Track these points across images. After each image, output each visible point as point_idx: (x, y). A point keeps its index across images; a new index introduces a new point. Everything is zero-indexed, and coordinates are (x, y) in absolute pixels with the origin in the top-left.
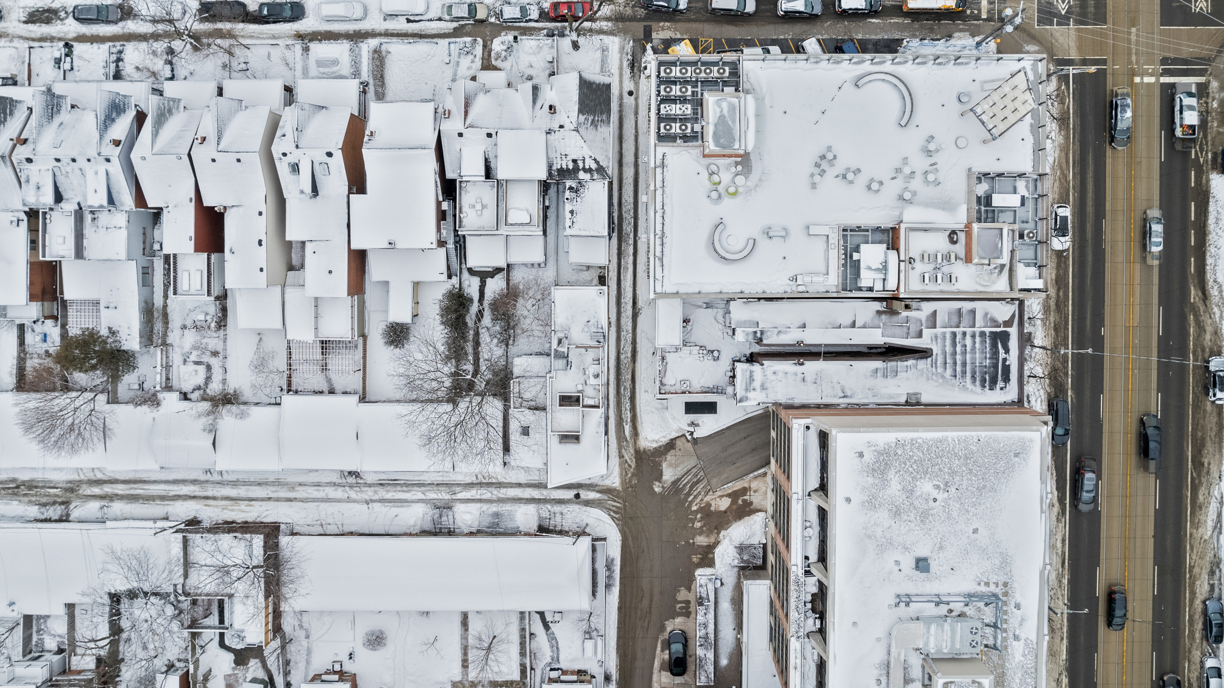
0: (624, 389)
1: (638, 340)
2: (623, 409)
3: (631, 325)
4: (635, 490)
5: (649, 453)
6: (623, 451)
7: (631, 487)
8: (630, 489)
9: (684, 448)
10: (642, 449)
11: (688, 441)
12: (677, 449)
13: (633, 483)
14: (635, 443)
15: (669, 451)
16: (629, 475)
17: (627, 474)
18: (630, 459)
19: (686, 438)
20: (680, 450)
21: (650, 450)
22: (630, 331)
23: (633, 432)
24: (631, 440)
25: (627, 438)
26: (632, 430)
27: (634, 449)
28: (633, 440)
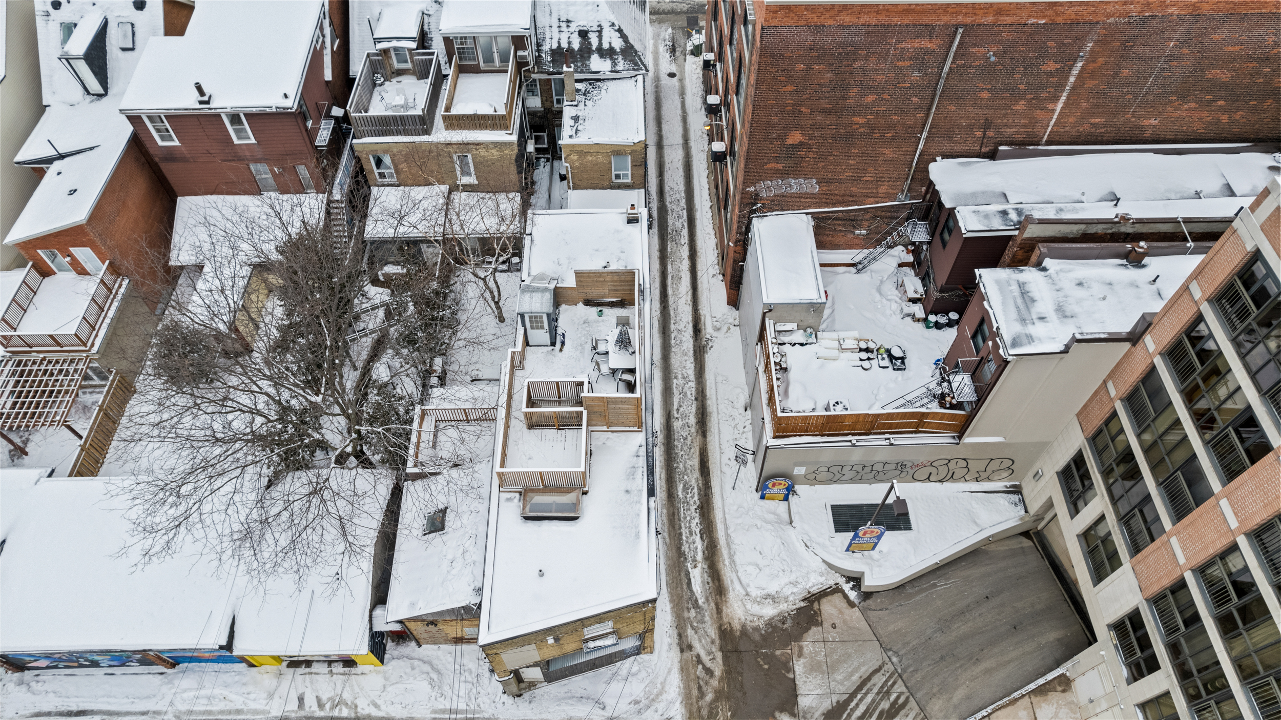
0: (685, 489)
1: (710, 392)
2: (684, 531)
3: (692, 366)
5: (757, 637)
6: (690, 632)
9: (845, 622)
10: (737, 626)
11: (851, 604)
12: (827, 625)
14: (719, 611)
15: (807, 629)
16: (710, 696)
18: (709, 654)
19: (846, 596)
20: (834, 626)
21: (756, 629)
22: (692, 377)
23: (711, 584)
24: (709, 605)
25: (696, 600)
26: (710, 580)
27: (716, 626)
28: (713, 605)
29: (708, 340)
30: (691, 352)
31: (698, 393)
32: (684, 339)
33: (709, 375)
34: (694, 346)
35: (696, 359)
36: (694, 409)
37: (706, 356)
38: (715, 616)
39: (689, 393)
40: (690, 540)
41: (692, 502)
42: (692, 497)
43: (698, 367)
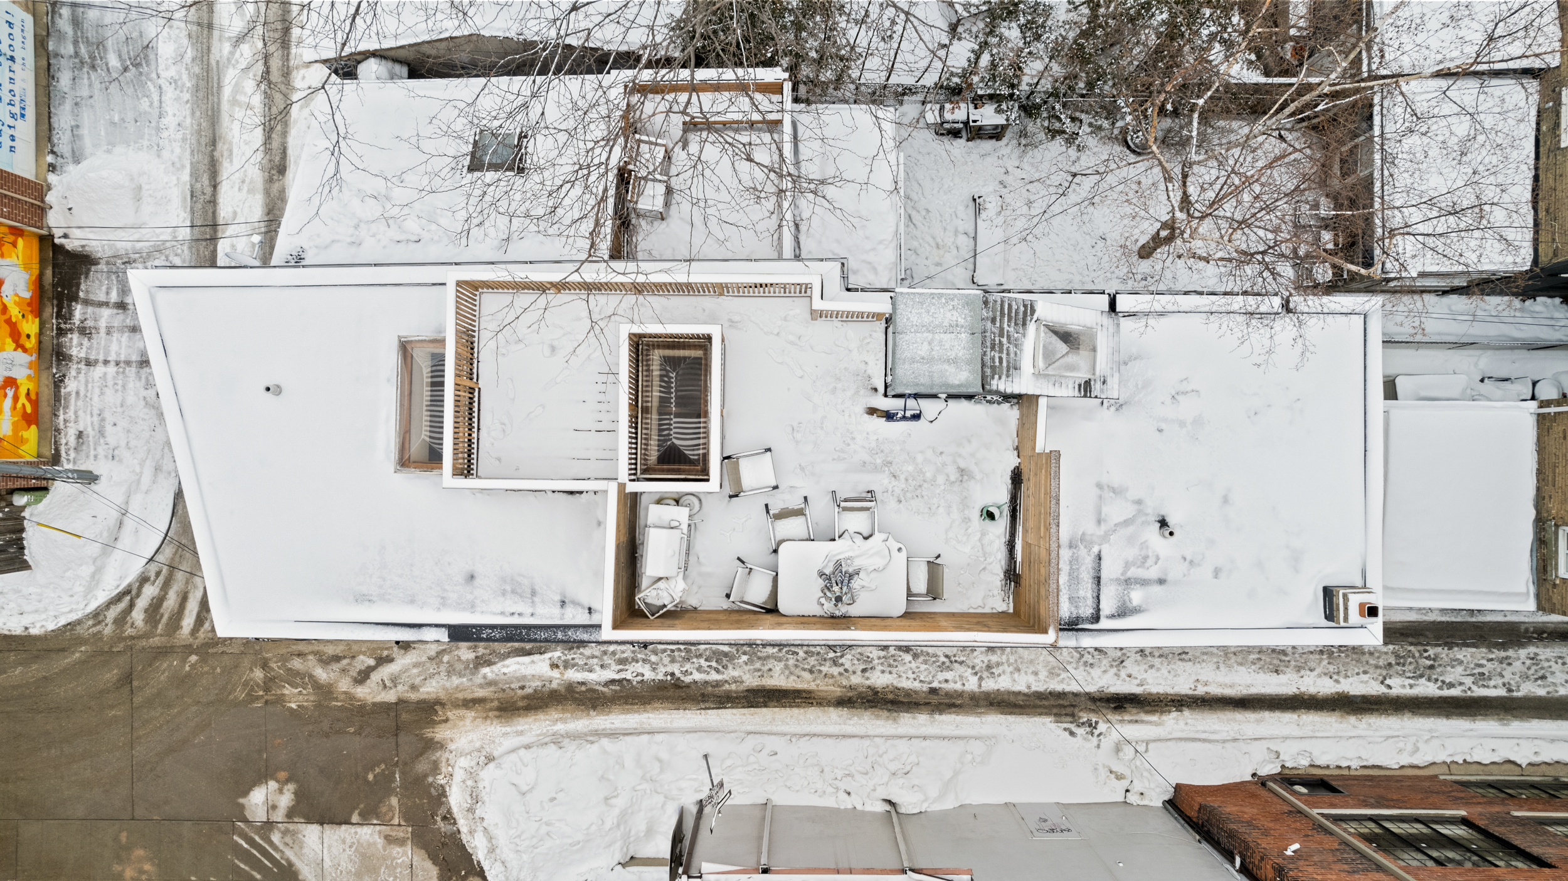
1: (949, 723)
3: (1021, 687)
4: (253, 699)
5: (422, 767)
7: (269, 683)
8: (258, 674)
10: (441, 733)
13: (288, 690)
14: (470, 703)
15: (432, 857)
16: (322, 674)
17: (328, 661)
18: (395, 680)
21: (435, 768)
22: (989, 685)
23: (520, 692)
24: (481, 686)
25: (489, 663)
26: (529, 691)
27: (442, 695)
28: (481, 693)
29: (1092, 726)
30: (1059, 688)
31: (948, 694)
32: (1096, 672)
33: (993, 723)
34: (1076, 695)
35: (1039, 696)
36: (906, 684)
37: (1048, 720)
38: (460, 696)
39: (948, 675)
40: (607, 660)
41: (688, 666)
42: (699, 669)
43: (1020, 700)
